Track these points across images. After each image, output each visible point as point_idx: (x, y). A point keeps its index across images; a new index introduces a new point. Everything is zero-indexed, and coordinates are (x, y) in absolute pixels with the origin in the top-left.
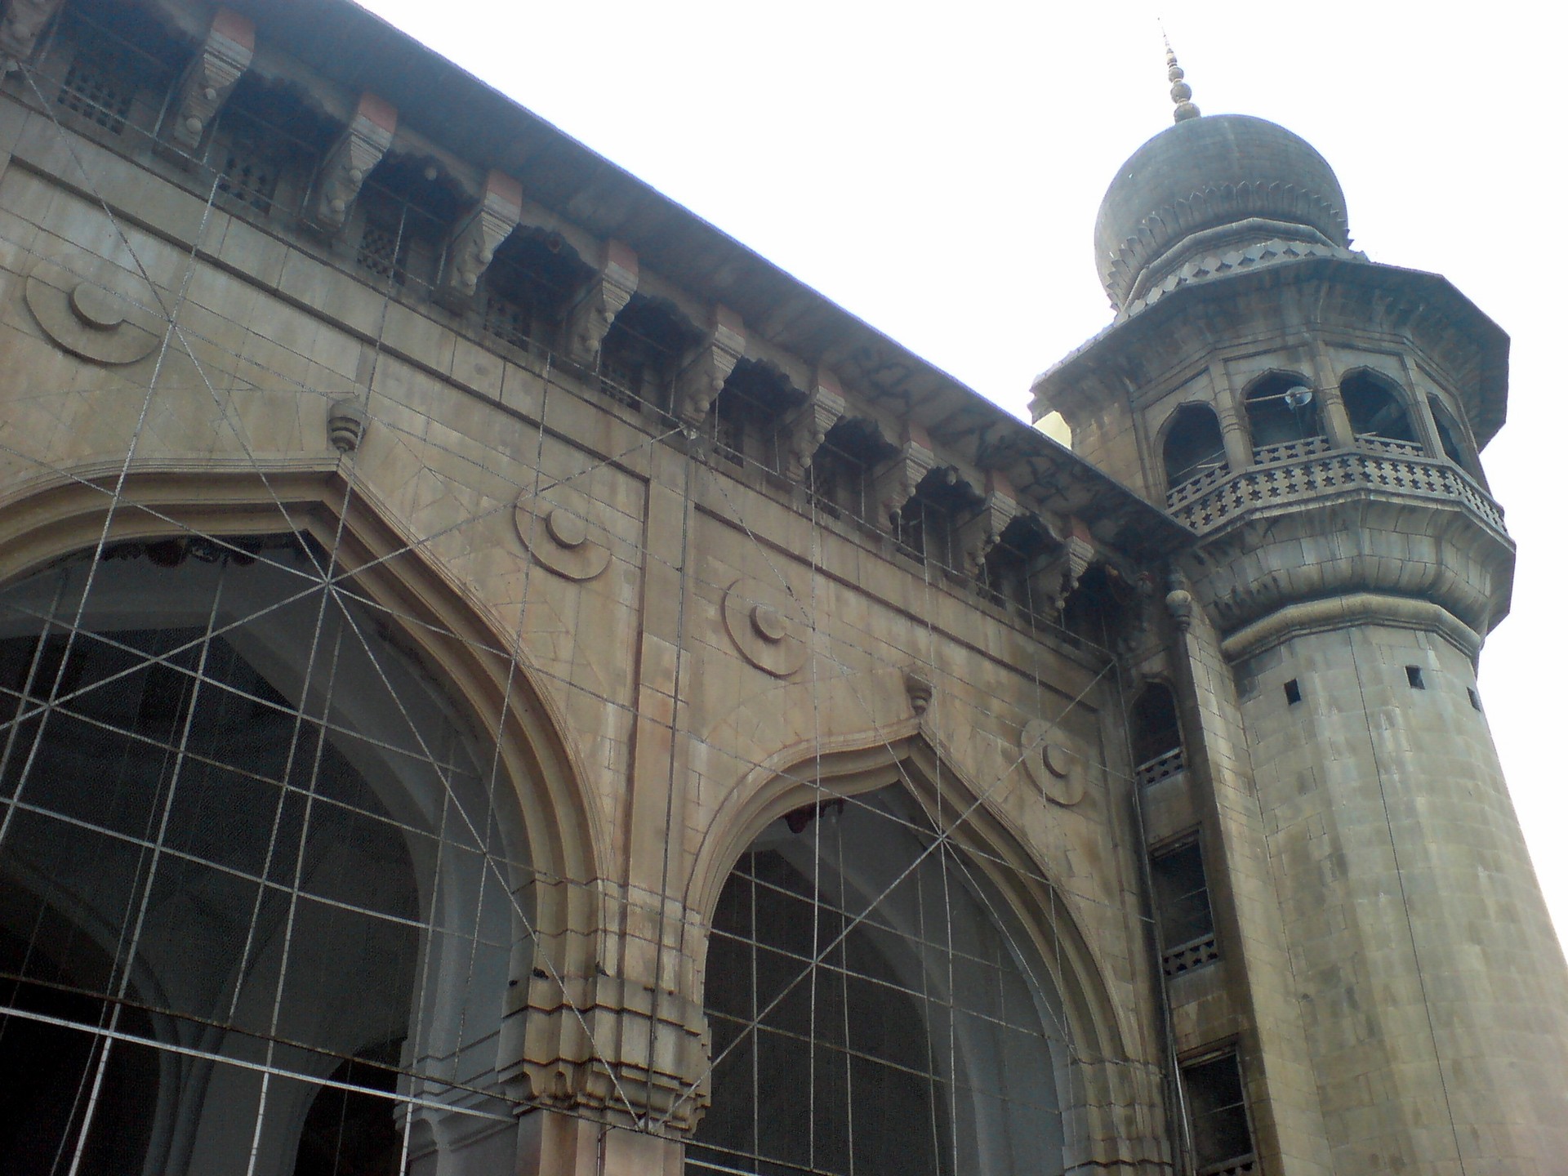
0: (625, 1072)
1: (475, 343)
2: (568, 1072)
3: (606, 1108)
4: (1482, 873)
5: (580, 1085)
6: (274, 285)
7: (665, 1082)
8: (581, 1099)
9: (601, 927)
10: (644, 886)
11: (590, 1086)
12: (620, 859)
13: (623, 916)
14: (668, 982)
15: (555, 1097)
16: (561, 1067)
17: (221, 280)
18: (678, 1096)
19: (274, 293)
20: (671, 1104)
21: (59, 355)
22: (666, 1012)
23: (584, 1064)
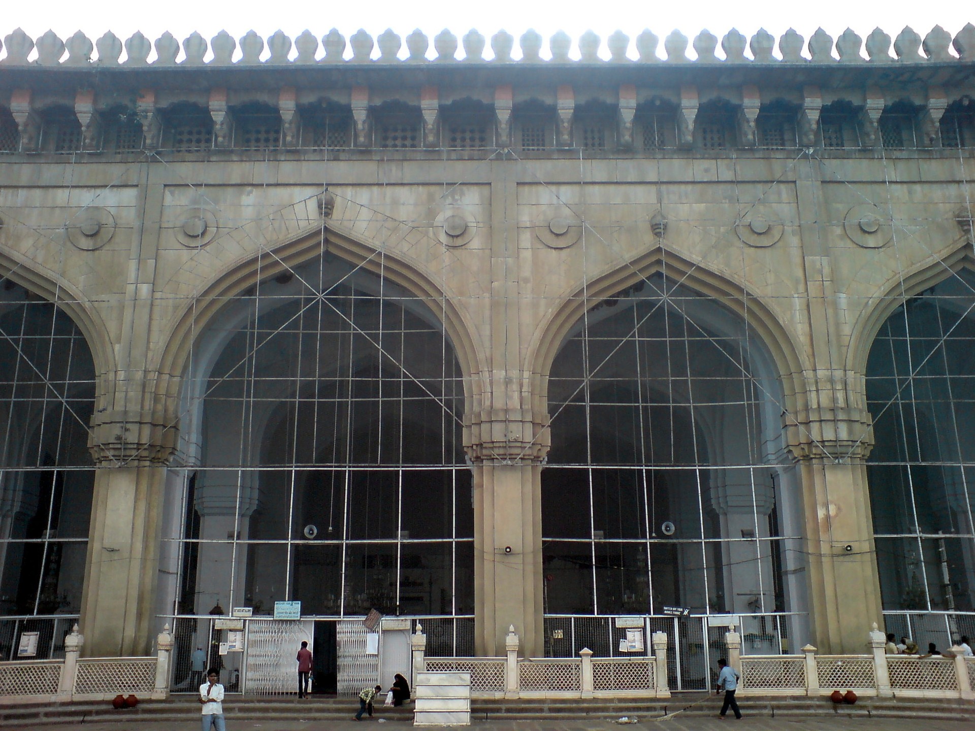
0: (826, 444)
1: (702, 159)
2: (806, 447)
3: (822, 458)
5: (810, 451)
6: (616, 181)
7: (845, 443)
8: (812, 456)
9: (808, 389)
10: (823, 368)
11: (814, 451)
12: (812, 360)
13: (817, 383)
14: (841, 403)
15: (803, 456)
16: (802, 446)
17: (597, 188)
18: (853, 447)
19: (617, 183)
20: (851, 450)
21: (553, 250)
22: (841, 416)
23: (810, 443)
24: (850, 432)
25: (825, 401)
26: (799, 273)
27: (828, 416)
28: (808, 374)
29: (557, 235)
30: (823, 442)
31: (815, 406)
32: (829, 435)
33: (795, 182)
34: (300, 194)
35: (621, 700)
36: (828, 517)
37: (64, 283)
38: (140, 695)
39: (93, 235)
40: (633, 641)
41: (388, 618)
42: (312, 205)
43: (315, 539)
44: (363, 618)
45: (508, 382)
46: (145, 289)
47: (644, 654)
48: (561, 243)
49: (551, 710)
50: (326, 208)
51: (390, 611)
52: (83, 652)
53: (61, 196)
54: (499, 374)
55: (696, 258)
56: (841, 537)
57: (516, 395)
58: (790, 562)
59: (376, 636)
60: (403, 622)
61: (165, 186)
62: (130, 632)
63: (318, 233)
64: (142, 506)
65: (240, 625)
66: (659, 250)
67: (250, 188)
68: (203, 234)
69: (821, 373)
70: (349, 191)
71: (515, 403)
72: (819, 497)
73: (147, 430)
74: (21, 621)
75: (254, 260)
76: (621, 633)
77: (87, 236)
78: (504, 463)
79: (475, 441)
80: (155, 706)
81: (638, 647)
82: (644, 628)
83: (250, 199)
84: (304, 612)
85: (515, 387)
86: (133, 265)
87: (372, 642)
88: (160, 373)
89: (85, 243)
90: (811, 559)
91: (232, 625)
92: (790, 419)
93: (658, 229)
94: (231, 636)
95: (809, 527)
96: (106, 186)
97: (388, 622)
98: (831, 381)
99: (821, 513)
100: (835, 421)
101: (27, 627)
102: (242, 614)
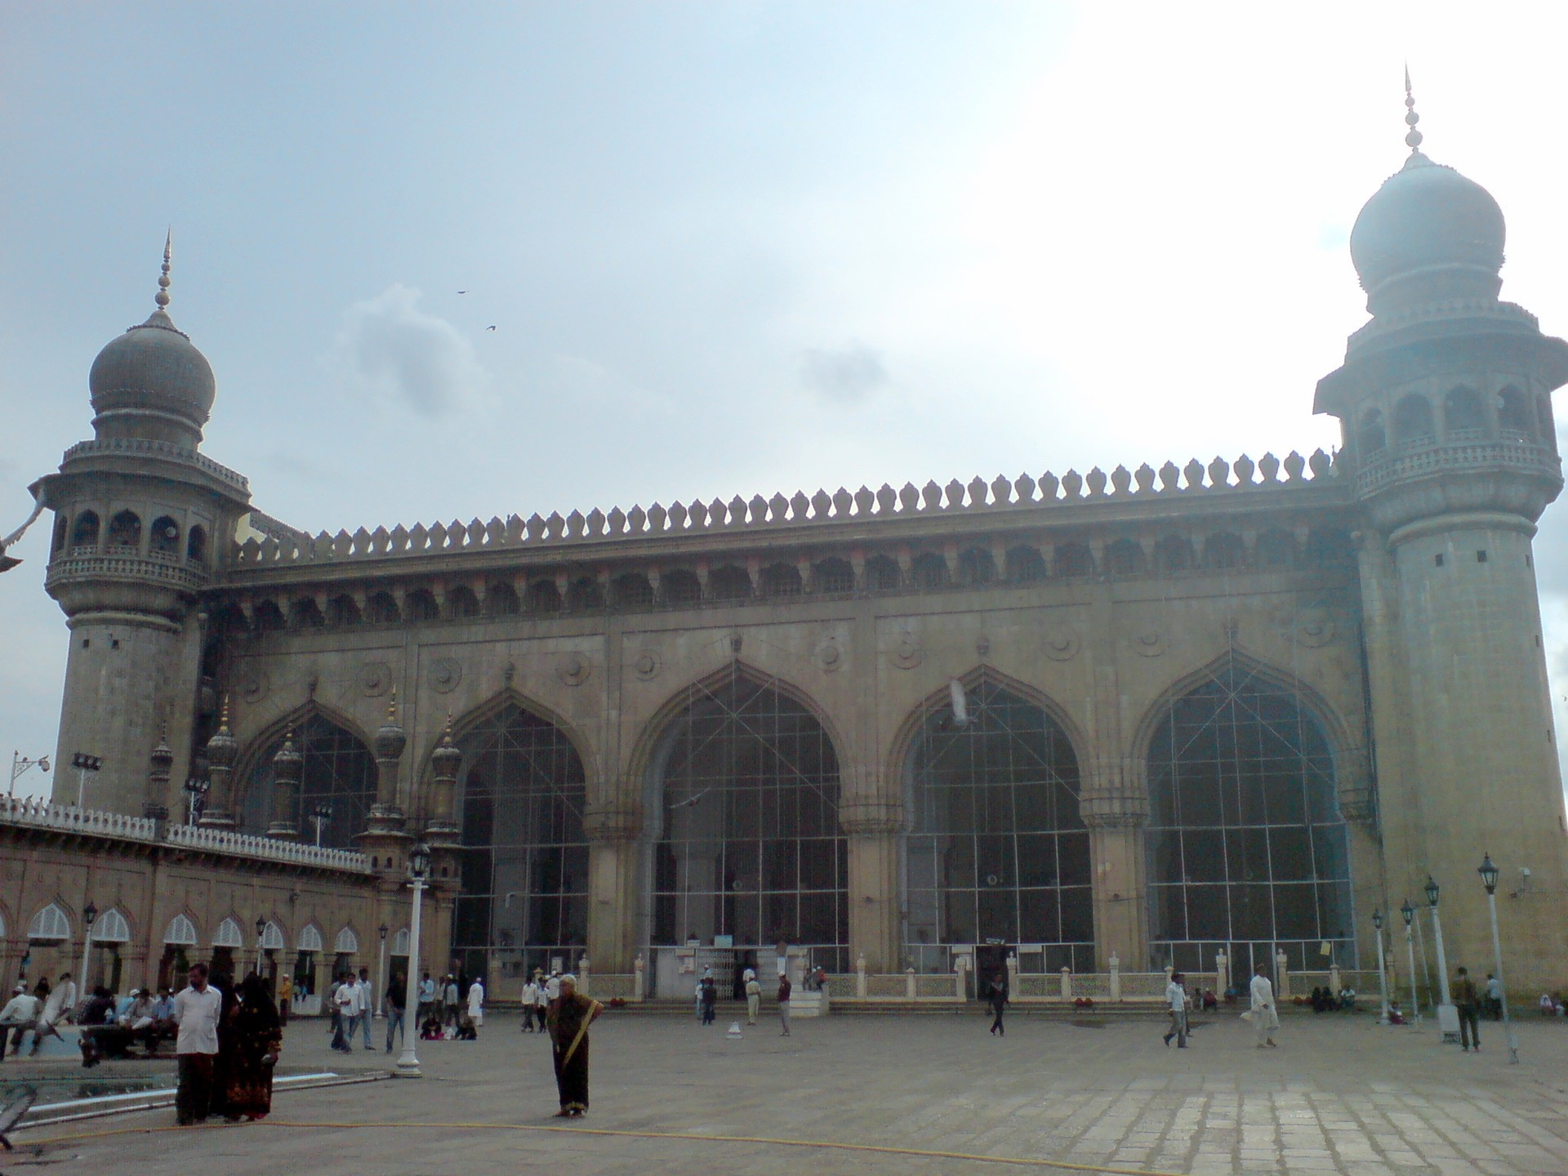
1: (1017, 589)
4: (1456, 658)
6: (949, 611)
7: (1117, 816)
9: (1094, 773)
10: (1104, 757)
12: (1096, 750)
13: (1099, 768)
17: (935, 617)
18: (1124, 818)
19: (950, 613)
20: (1123, 821)
21: (902, 670)
22: (1115, 794)
24: (1122, 806)
25: (1105, 784)
26: (1091, 680)
27: (1106, 795)
28: (1094, 761)
29: (905, 658)
30: (1101, 814)
31: (1097, 787)
32: (1106, 809)
33: (1091, 604)
34: (718, 634)
35: (933, 1003)
36: (1104, 873)
37: (559, 711)
38: (627, 999)
39: (576, 674)
41: (792, 947)
42: (727, 642)
43: (740, 891)
44: (775, 947)
45: (868, 774)
46: (614, 714)
48: (908, 664)
49: (883, 1009)
50: (737, 644)
51: (792, 941)
52: (590, 971)
53: (551, 644)
54: (862, 769)
55: (1009, 672)
56: (1113, 887)
57: (874, 787)
59: (784, 959)
60: (803, 950)
61: (623, 633)
62: (619, 958)
63: (731, 664)
64: (622, 871)
66: (982, 666)
67: (681, 632)
68: (651, 671)
69: (1104, 761)
70: (753, 630)
71: (874, 791)
72: (1100, 856)
73: (621, 818)
74: (551, 950)
75: (687, 689)
76: (955, 957)
77: (572, 675)
78: (867, 835)
79: (847, 819)
80: (636, 1006)
82: (972, 954)
83: (682, 640)
84: (734, 943)
85: (874, 778)
86: (604, 697)
87: (781, 963)
88: (628, 775)
89: (571, 681)
90: (1094, 904)
91: (687, 953)
92: (1082, 795)
93: (983, 649)
94: (686, 960)
95: (1094, 879)
96: (584, 635)
97: (791, 949)
98: (1110, 767)
99: (1100, 869)
100: (1111, 799)
101: (556, 953)
102: (691, 945)
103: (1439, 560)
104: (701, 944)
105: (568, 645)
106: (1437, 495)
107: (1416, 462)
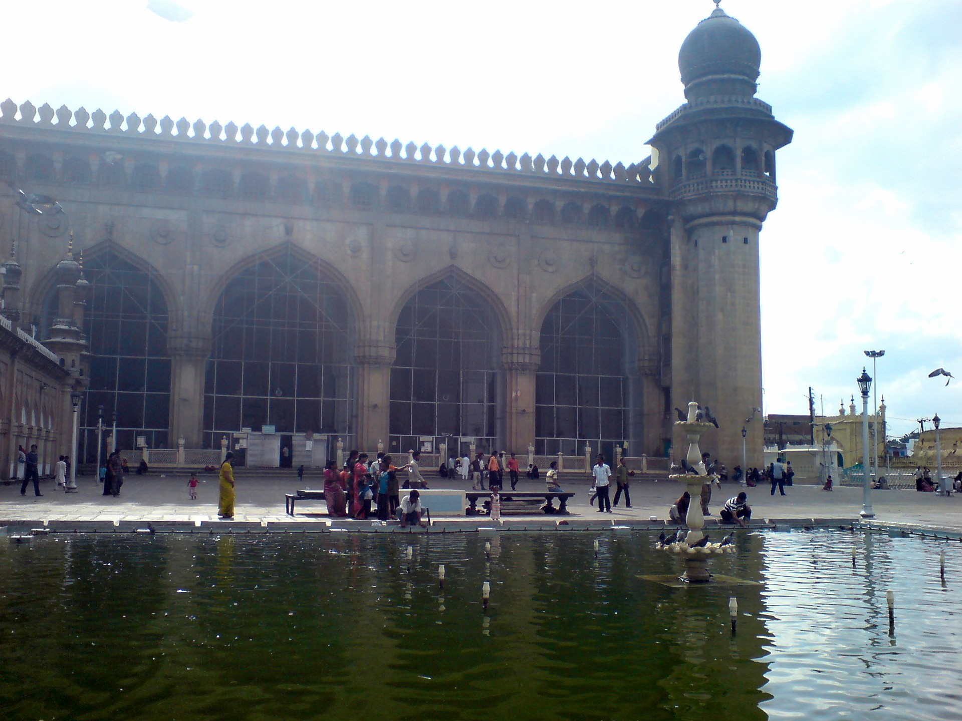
1: (476, 220)
2: (510, 364)
3: (517, 370)
4: (729, 294)
5: (512, 366)
6: (434, 228)
7: (527, 364)
8: (513, 369)
9: (514, 338)
10: (522, 329)
11: (514, 366)
12: (517, 325)
13: (518, 335)
14: (528, 346)
15: (509, 368)
17: (425, 231)
20: (530, 367)
21: (402, 262)
22: (527, 351)
23: (512, 363)
24: (530, 359)
25: (521, 344)
26: (517, 283)
27: (521, 351)
28: (515, 331)
29: (405, 255)
30: (518, 363)
31: (516, 346)
32: (521, 360)
33: (519, 236)
34: (275, 221)
36: (516, 396)
37: (150, 261)
39: (165, 236)
40: (427, 447)
41: (316, 434)
42: (282, 229)
43: (281, 396)
44: (305, 434)
45: (378, 327)
46: (196, 268)
47: (432, 452)
48: (406, 259)
50: (289, 231)
51: (317, 431)
53: (145, 212)
54: (374, 323)
55: (469, 272)
56: (522, 405)
57: (382, 334)
58: (498, 414)
59: (311, 442)
60: (324, 436)
61: (203, 211)
63: (285, 243)
64: (199, 378)
65: (245, 436)
66: (453, 266)
67: (249, 216)
68: (225, 240)
69: (521, 331)
70: (302, 222)
71: (381, 338)
72: (514, 388)
73: (201, 342)
74: (137, 431)
75: (251, 256)
76: (422, 443)
77: (163, 237)
78: (376, 366)
79: (361, 354)
81: (429, 449)
82: (433, 442)
83: (249, 222)
84: (277, 430)
85: (382, 329)
86: (188, 255)
87: (309, 445)
88: (205, 312)
89: (160, 240)
90: (508, 415)
91: (241, 436)
92: (505, 351)
93: (453, 255)
94: (241, 441)
95: (508, 400)
96: (173, 208)
97: (316, 436)
98: (524, 335)
99: (514, 395)
100: (524, 354)
101: (140, 434)
102: (246, 431)
103: (724, 240)
104: (252, 431)
105: (160, 214)
106: (730, 205)
107: (724, 184)
